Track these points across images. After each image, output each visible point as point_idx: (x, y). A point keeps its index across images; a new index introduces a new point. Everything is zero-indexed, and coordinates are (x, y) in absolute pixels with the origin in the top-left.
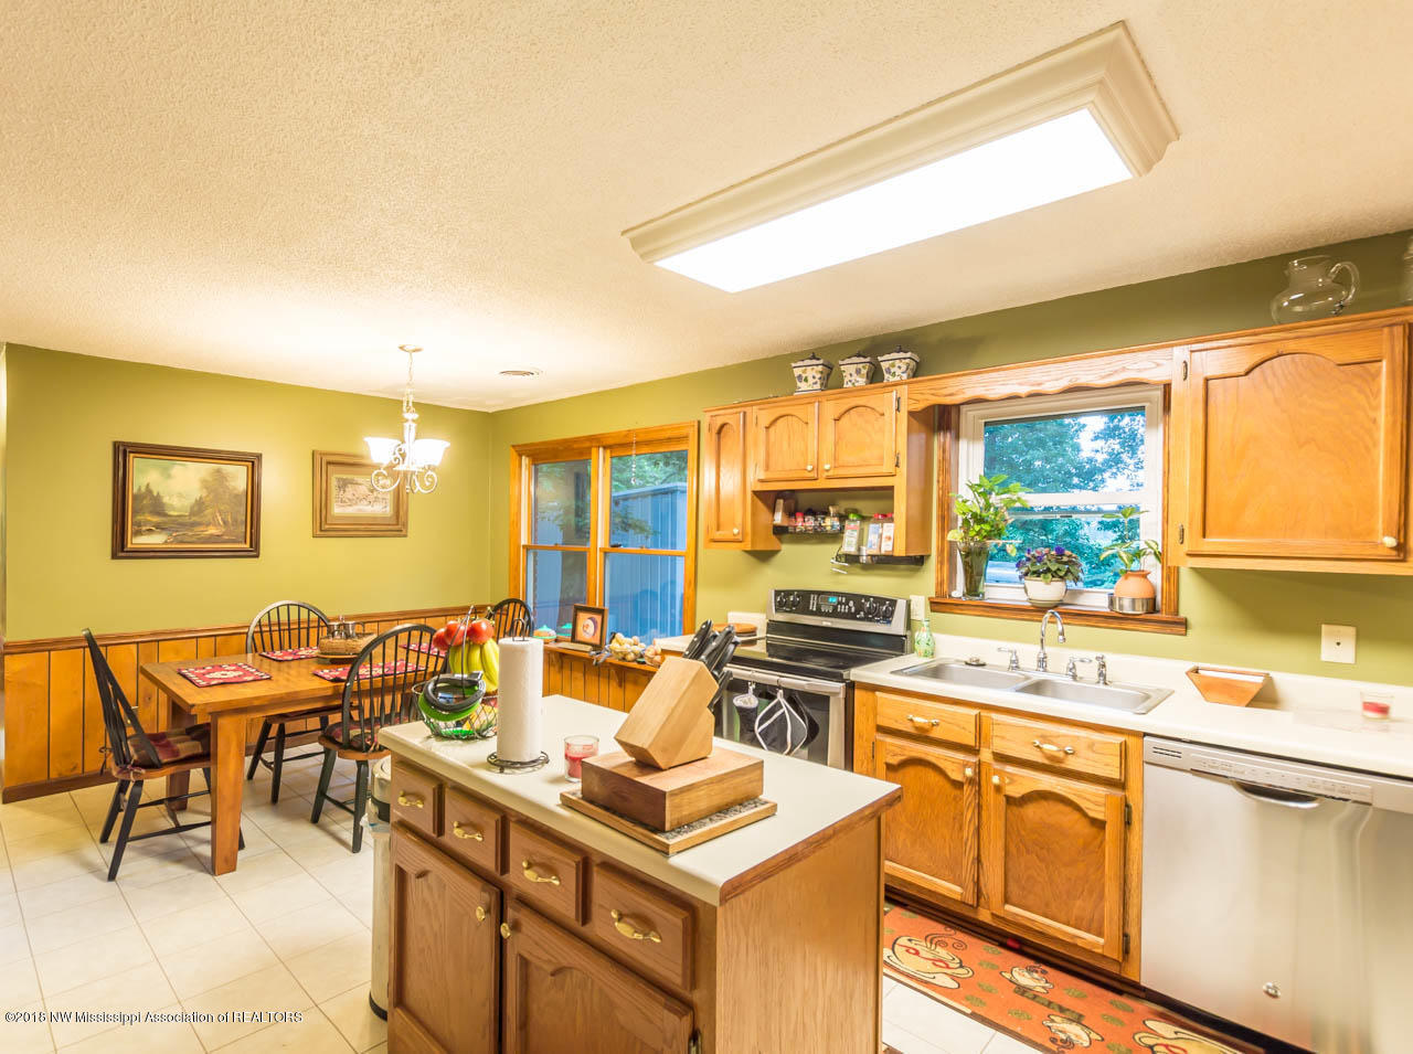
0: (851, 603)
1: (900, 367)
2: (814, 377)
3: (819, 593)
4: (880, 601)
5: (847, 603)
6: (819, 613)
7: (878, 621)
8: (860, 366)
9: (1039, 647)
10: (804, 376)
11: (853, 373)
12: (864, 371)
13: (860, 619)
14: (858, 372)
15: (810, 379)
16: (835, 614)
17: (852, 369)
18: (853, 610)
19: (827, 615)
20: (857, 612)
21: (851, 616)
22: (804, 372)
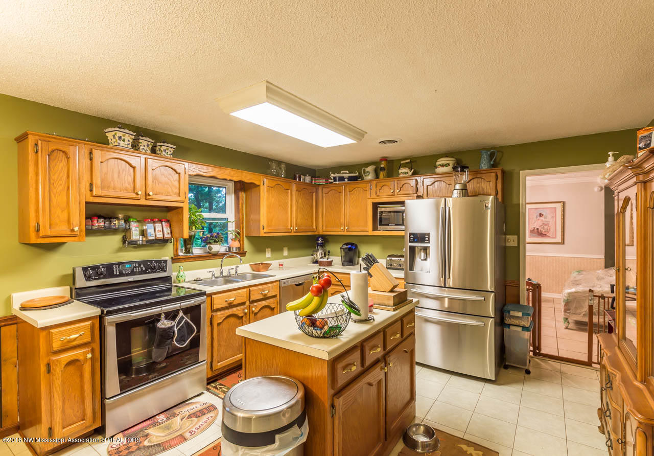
0: (142, 266)
1: (170, 151)
2: (129, 141)
3: (119, 264)
4: (159, 262)
5: (139, 266)
6: (121, 274)
7: (159, 272)
8: (150, 143)
9: (220, 268)
10: (123, 138)
11: (146, 145)
12: (150, 146)
13: (149, 273)
14: (148, 145)
15: (126, 140)
16: (133, 273)
17: (145, 143)
18: (144, 269)
19: (128, 275)
20: (147, 269)
21: (145, 272)
22: (124, 136)
